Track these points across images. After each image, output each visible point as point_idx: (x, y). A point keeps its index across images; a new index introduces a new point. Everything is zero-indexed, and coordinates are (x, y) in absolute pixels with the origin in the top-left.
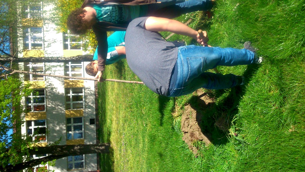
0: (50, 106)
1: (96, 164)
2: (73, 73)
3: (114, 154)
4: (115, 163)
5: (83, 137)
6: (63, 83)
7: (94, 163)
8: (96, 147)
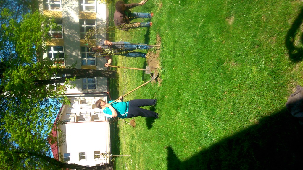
0: (67, 33)
1: (106, 86)
2: (87, 5)
3: (119, 79)
4: (120, 85)
5: (96, 64)
6: (78, 13)
7: (105, 85)
8: (106, 72)
